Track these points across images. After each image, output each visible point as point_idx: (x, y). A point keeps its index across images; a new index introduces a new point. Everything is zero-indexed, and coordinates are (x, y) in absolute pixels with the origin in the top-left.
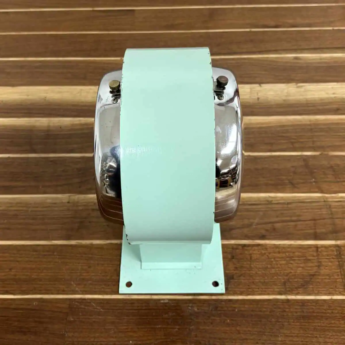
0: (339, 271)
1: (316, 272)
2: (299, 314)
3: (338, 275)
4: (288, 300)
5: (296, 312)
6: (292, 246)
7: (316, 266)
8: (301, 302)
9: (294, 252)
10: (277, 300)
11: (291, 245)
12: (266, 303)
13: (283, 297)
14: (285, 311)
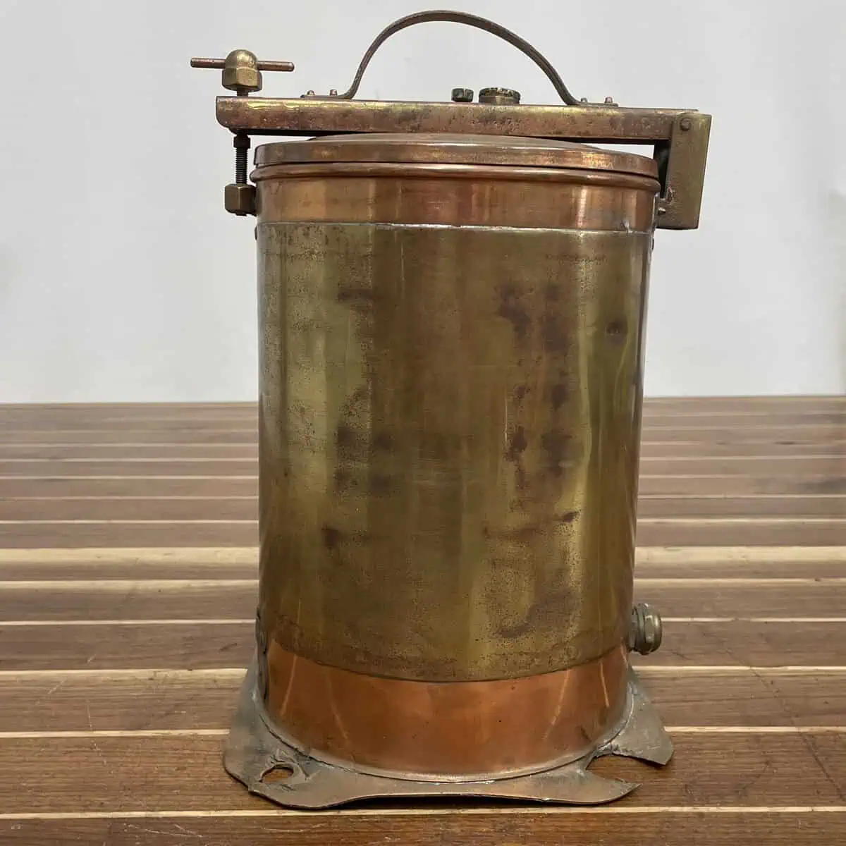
0: (820, 769)
1: (764, 771)
2: (733, 836)
3: (819, 775)
4: (701, 815)
5: (728, 833)
6: (694, 734)
7: (761, 763)
8: (737, 817)
9: (700, 743)
10: (673, 814)
11: (691, 733)
12: (644, 819)
13: (686, 809)
14: (696, 832)
